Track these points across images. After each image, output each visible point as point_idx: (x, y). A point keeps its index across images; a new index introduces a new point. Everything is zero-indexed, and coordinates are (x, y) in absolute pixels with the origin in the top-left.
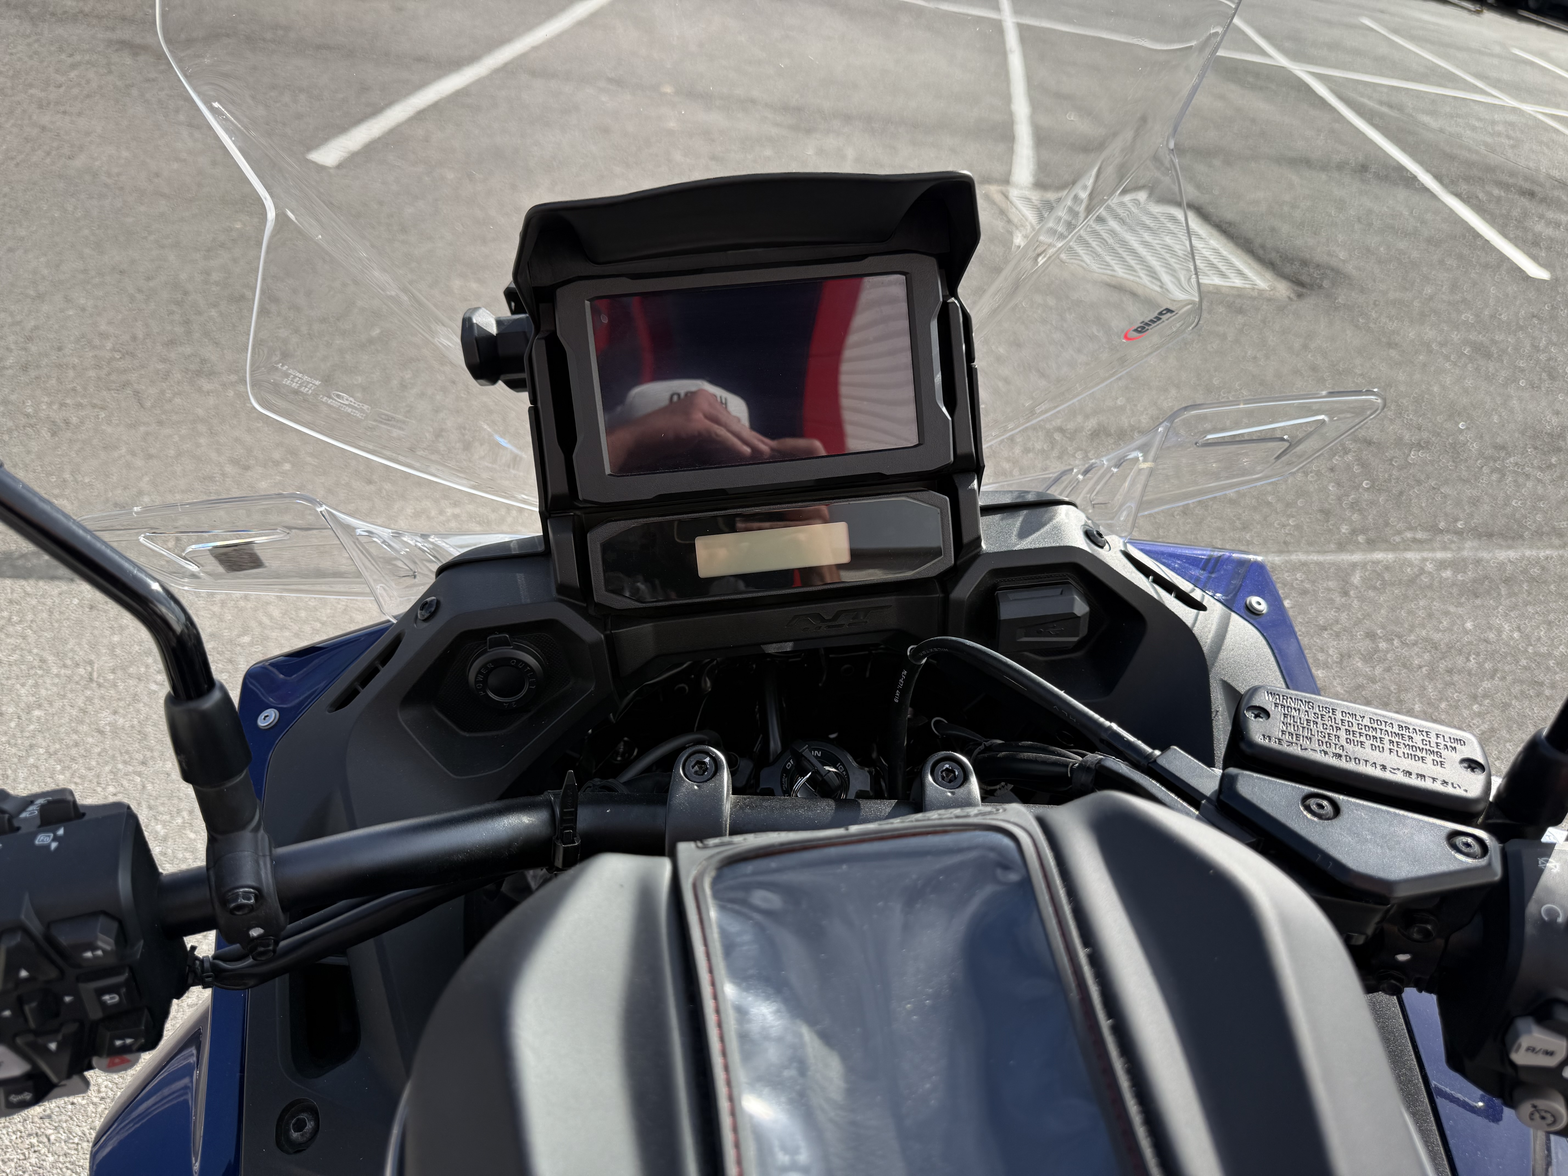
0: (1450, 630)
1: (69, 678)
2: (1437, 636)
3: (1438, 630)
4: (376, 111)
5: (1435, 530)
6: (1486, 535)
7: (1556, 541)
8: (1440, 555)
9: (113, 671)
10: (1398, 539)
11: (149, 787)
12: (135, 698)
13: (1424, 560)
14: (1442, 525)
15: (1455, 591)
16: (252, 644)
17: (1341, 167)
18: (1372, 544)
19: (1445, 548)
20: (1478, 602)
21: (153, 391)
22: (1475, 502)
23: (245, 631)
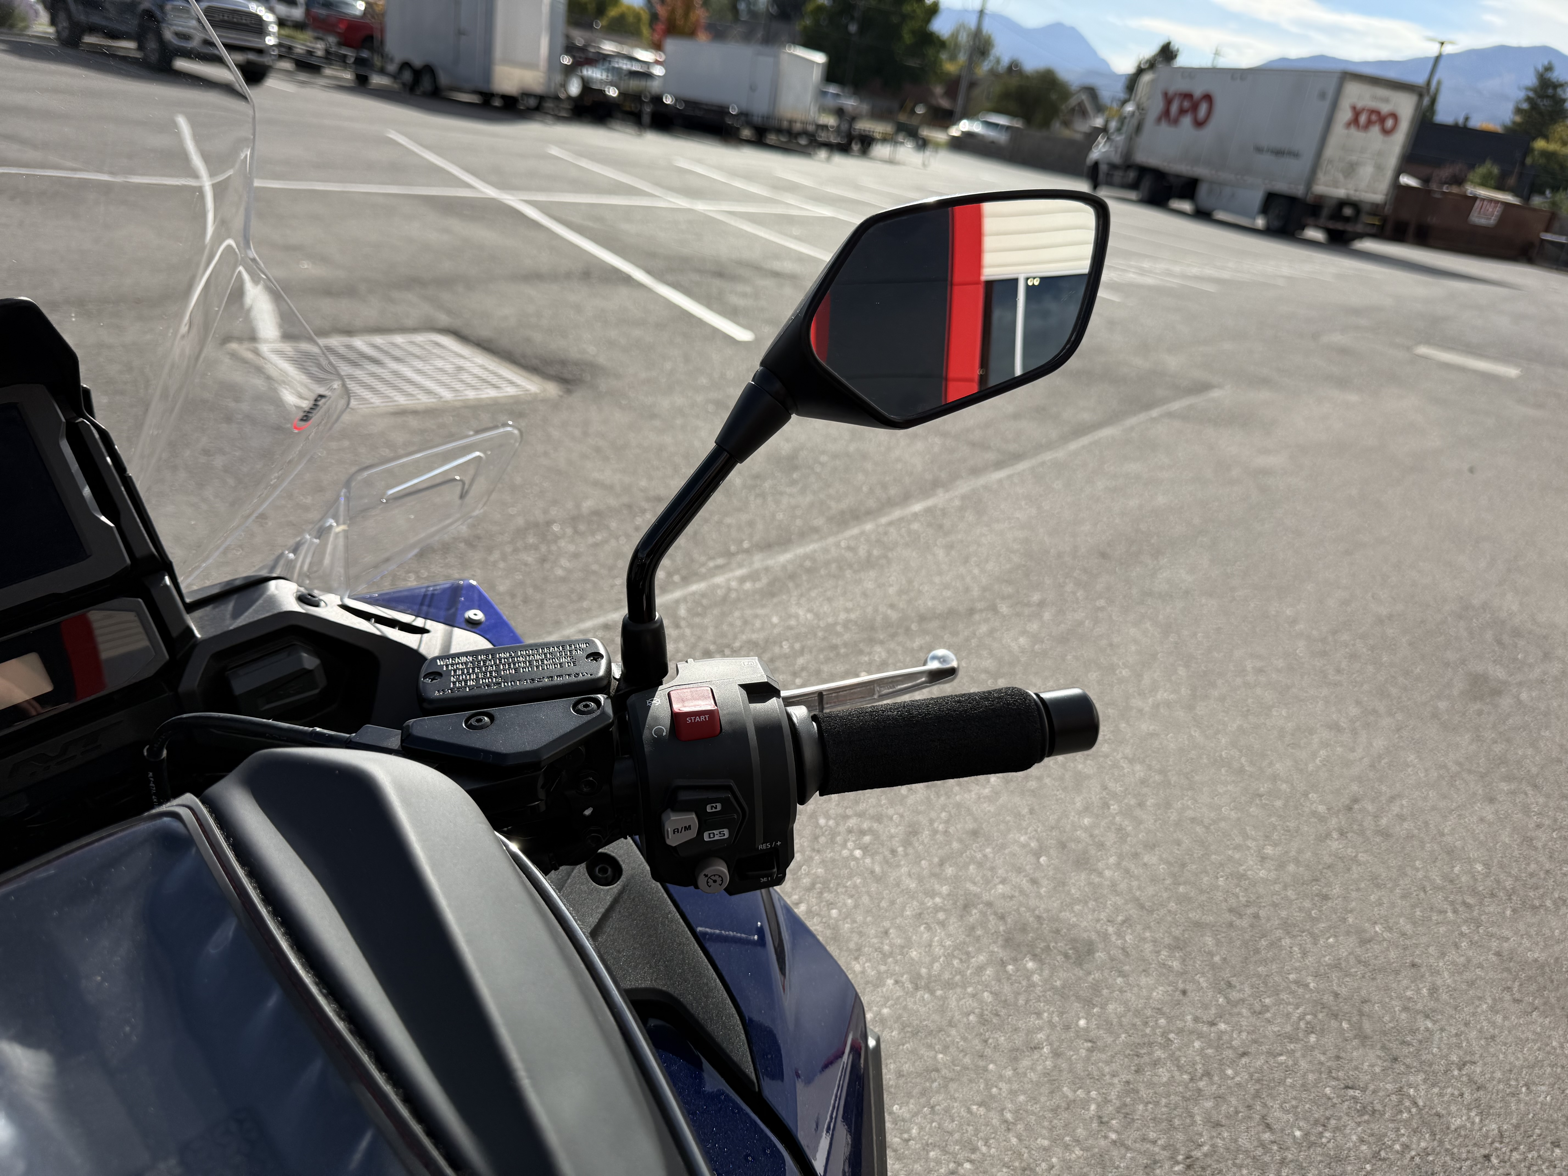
0: (762, 628)
2: (754, 636)
3: (753, 631)
5: (729, 555)
6: (767, 546)
7: (816, 537)
8: (739, 572)
10: (703, 570)
13: (729, 580)
14: (733, 548)
15: (757, 597)
17: (568, 276)
18: (686, 580)
19: (740, 566)
20: (775, 600)
22: (751, 524)
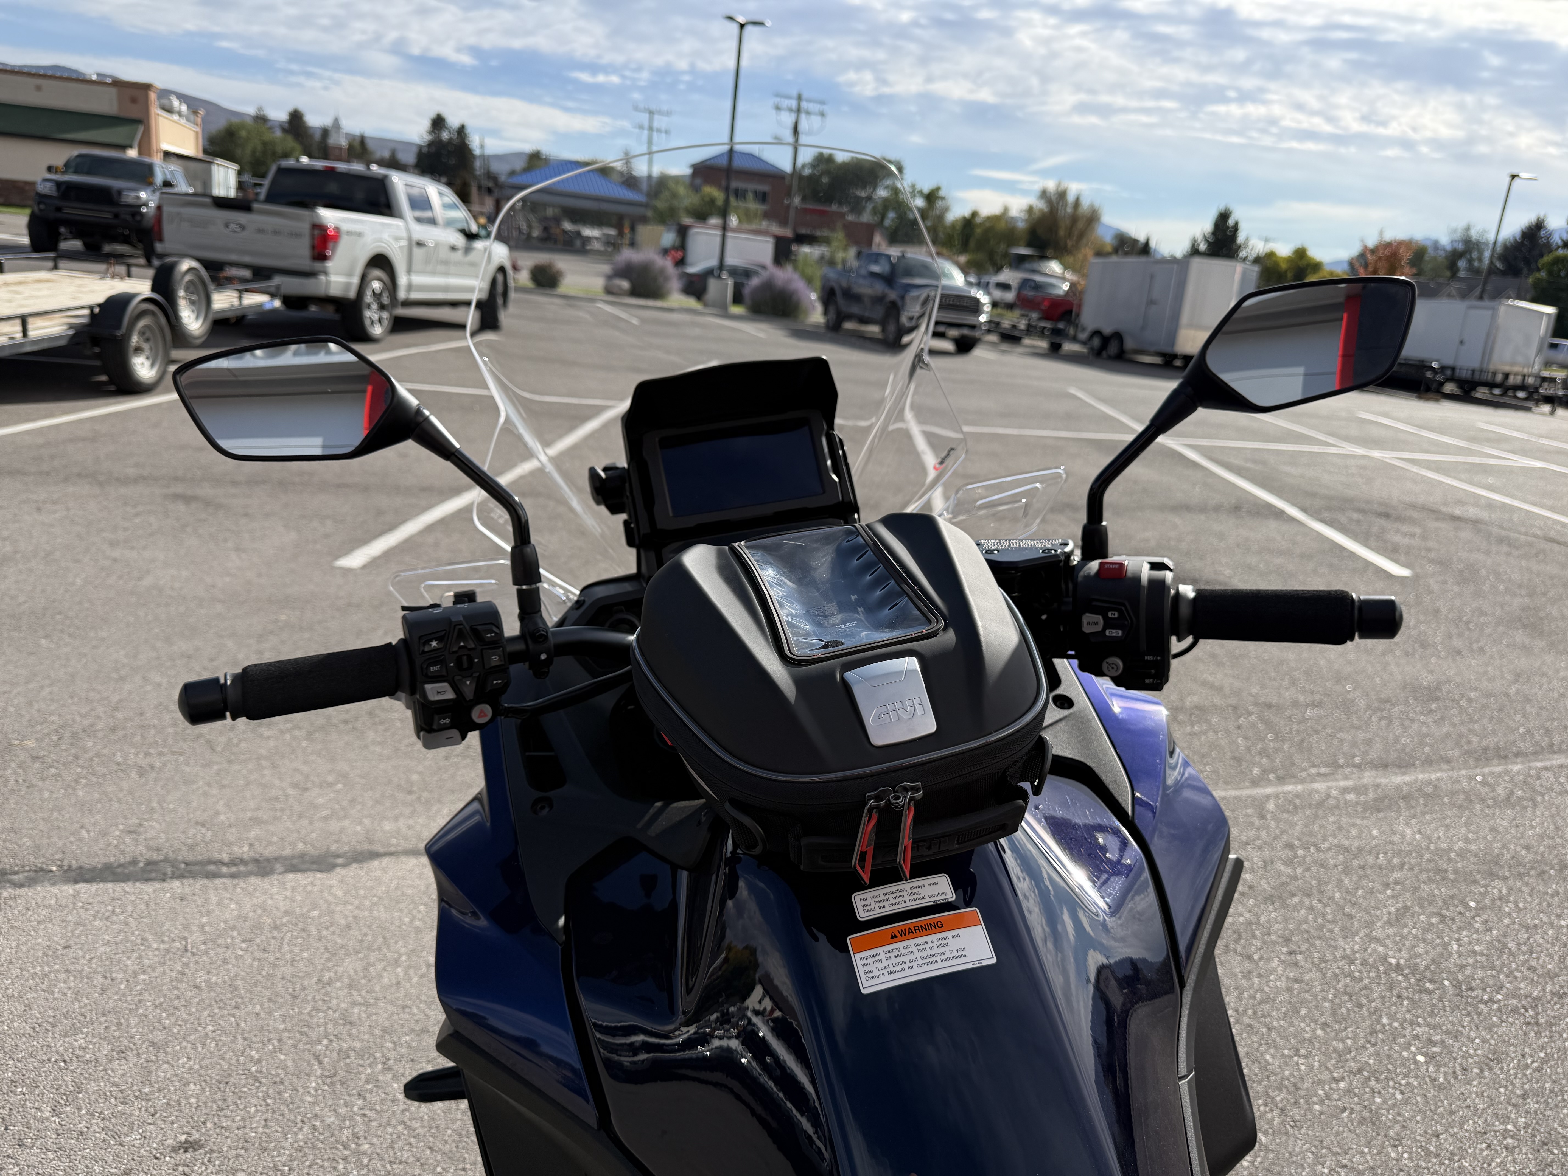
0: (1359, 837)
1: (168, 951)
2: (1346, 843)
3: (1348, 838)
4: (391, 527)
5: (1336, 766)
6: (1382, 766)
7: (1445, 767)
8: (1342, 784)
9: (204, 943)
10: (1304, 774)
11: (242, 1024)
12: (225, 961)
13: (1329, 788)
14: (1341, 761)
15: (1359, 808)
16: (320, 916)
17: (1217, 509)
18: (1281, 780)
19: (1346, 778)
20: (1381, 815)
21: (222, 739)
22: (1368, 742)
23: (314, 907)
